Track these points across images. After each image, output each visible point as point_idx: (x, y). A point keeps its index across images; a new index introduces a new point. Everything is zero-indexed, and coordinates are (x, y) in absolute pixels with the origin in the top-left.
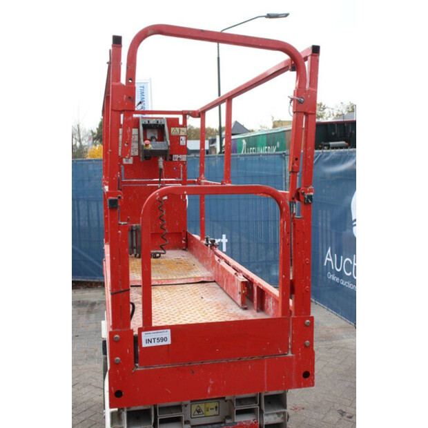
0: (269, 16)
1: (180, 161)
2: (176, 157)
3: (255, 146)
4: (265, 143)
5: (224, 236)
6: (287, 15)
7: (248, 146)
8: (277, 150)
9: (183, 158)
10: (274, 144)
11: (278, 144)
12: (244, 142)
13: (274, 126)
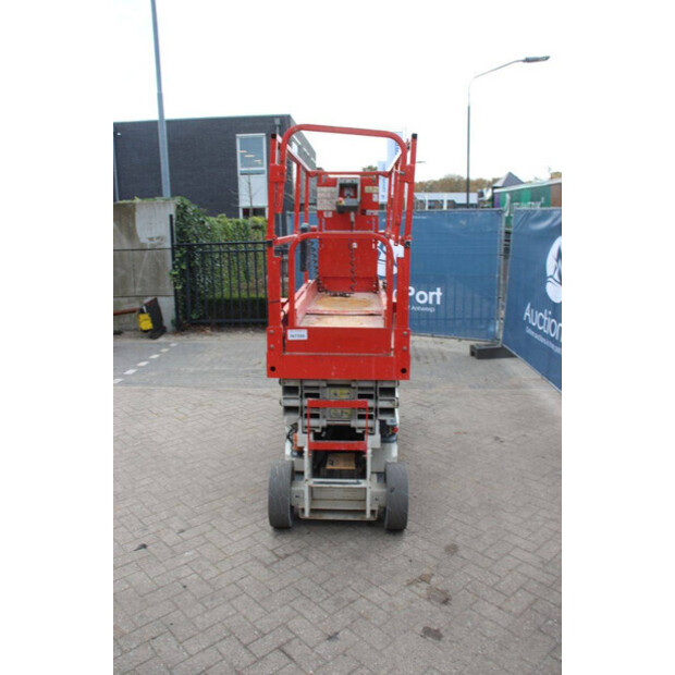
0: (528, 60)
1: (372, 216)
2: (369, 212)
3: (519, 201)
4: (529, 198)
5: (439, 289)
6: (547, 58)
7: (512, 201)
8: (542, 206)
9: (376, 212)
10: (539, 200)
11: (543, 199)
12: (508, 196)
13: (552, 178)
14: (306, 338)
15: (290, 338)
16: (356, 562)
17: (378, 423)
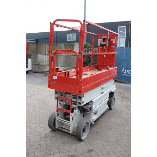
2: (112, 46)
14: (57, 79)
15: (53, 78)
16: (62, 144)
17: (77, 106)
